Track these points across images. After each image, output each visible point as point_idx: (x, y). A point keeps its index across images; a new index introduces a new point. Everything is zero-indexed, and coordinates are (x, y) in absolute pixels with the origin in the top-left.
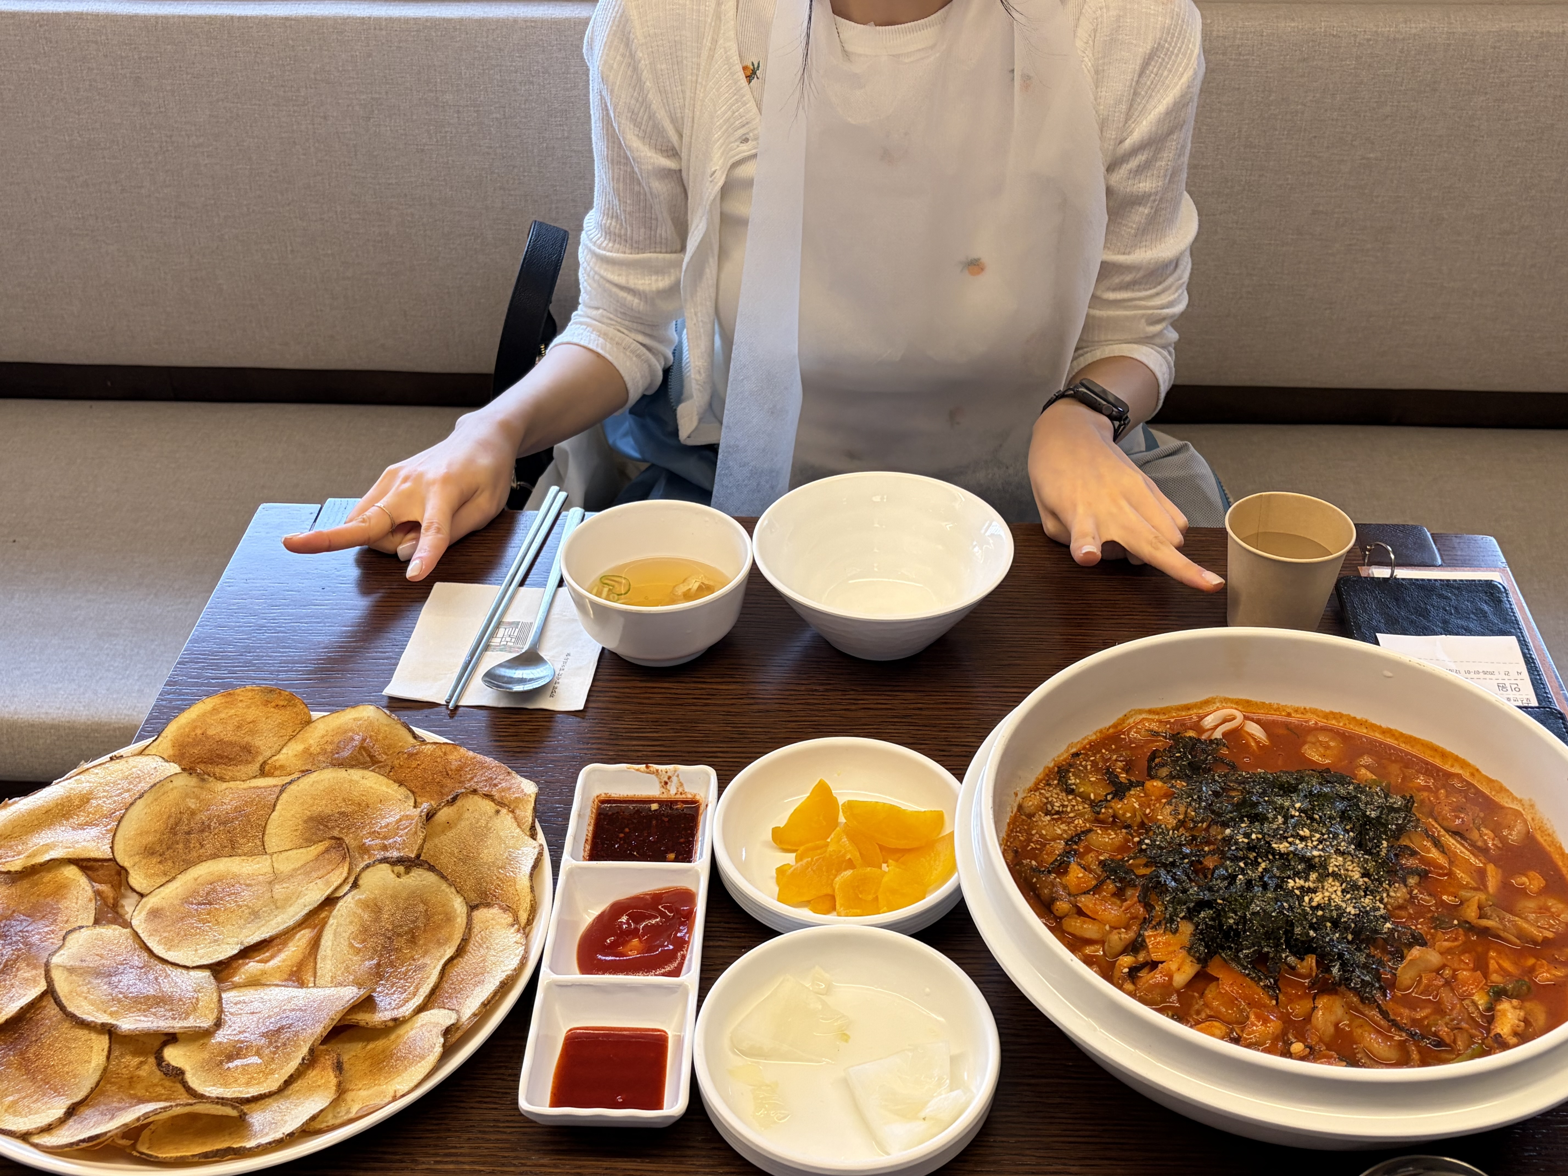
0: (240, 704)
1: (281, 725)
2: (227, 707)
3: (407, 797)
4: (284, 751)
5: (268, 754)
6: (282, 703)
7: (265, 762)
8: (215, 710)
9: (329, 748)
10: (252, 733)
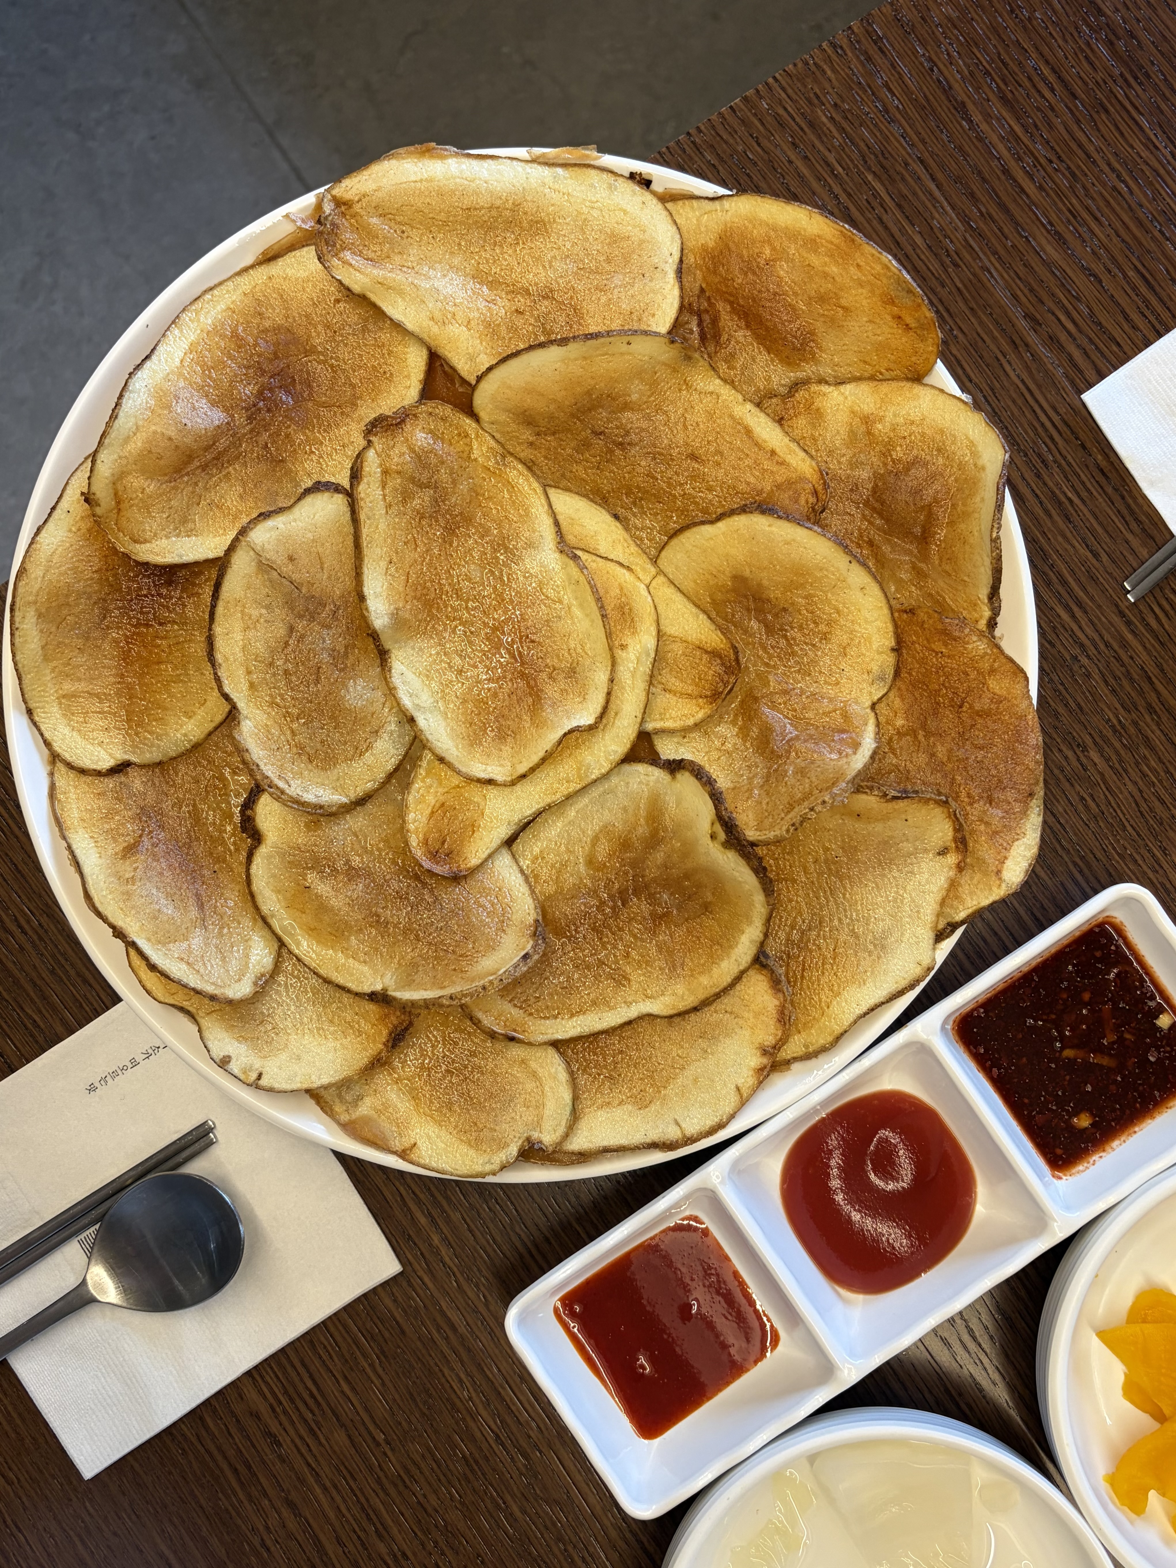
0: (853, 270)
1: (880, 348)
2: (832, 256)
3: (882, 679)
4: (848, 389)
5: (826, 371)
6: (909, 320)
7: (806, 382)
8: (812, 243)
9: (898, 453)
10: (832, 322)
